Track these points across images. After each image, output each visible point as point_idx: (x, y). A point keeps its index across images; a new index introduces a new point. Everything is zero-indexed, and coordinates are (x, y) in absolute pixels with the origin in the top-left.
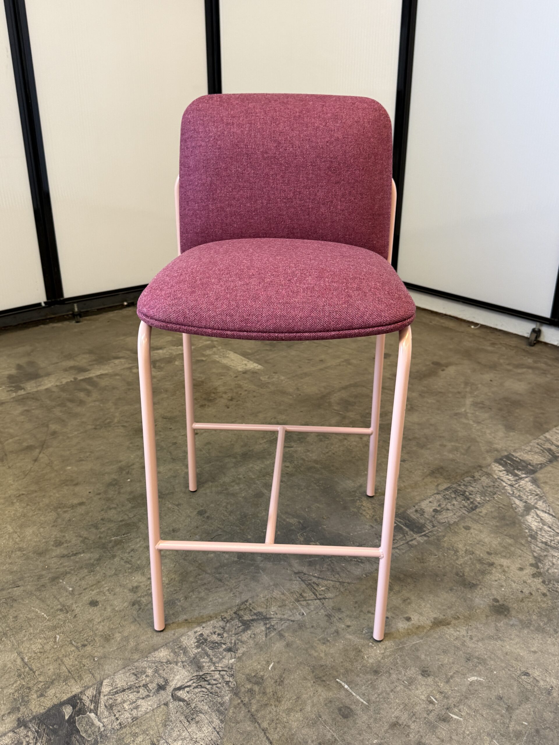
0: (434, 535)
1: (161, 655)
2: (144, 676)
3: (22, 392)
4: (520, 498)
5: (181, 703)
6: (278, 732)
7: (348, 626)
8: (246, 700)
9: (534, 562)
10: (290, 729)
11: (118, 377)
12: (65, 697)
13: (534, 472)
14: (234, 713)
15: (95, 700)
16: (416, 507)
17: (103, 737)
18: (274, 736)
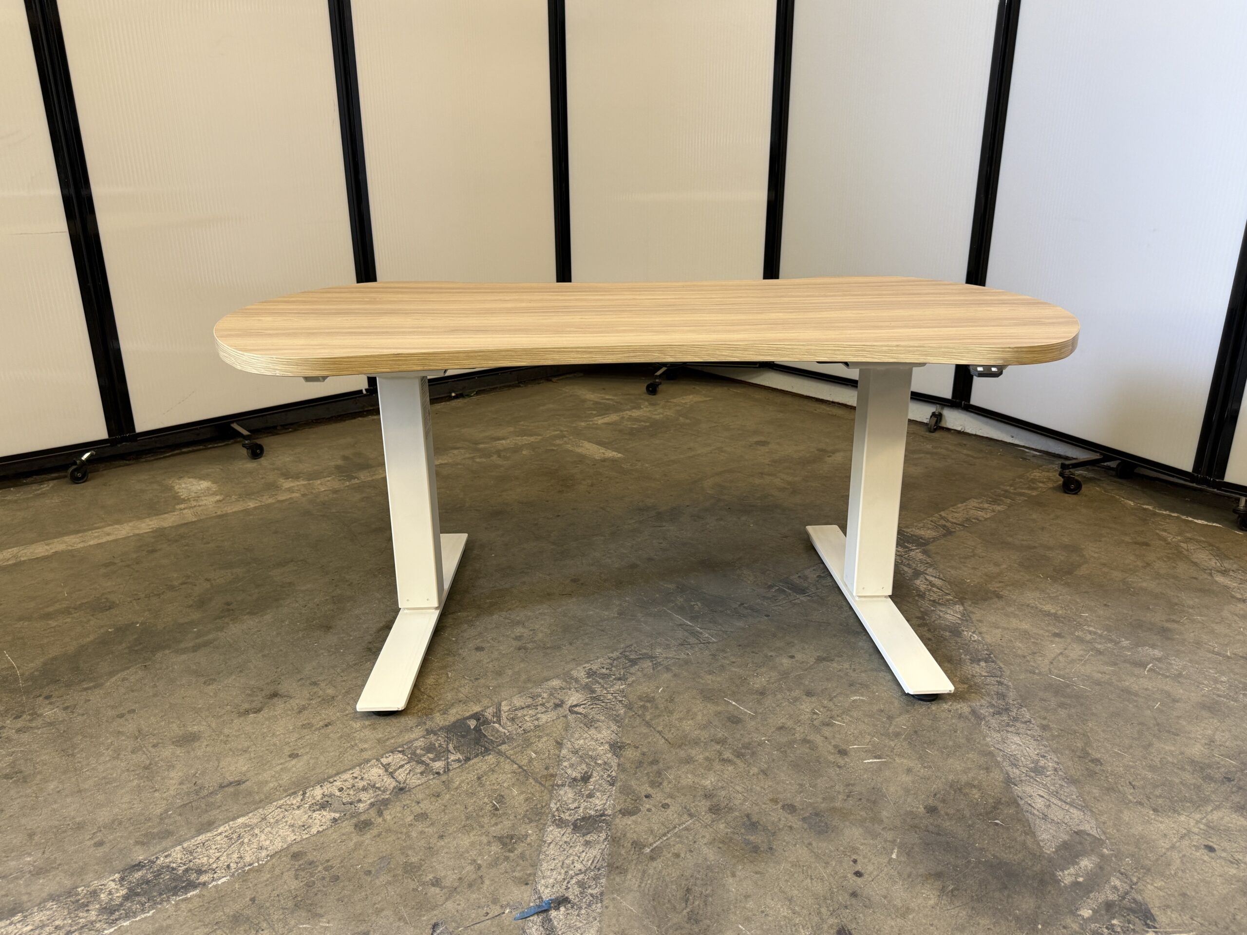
0: (818, 596)
1: (554, 683)
2: (540, 699)
3: (356, 481)
4: (909, 566)
5: (579, 716)
6: (672, 733)
7: (734, 662)
8: (640, 712)
9: (920, 615)
10: (683, 731)
11: (460, 467)
12: (468, 714)
13: (925, 544)
14: (629, 721)
15: (498, 715)
16: (799, 574)
17: (509, 739)
18: (669, 736)
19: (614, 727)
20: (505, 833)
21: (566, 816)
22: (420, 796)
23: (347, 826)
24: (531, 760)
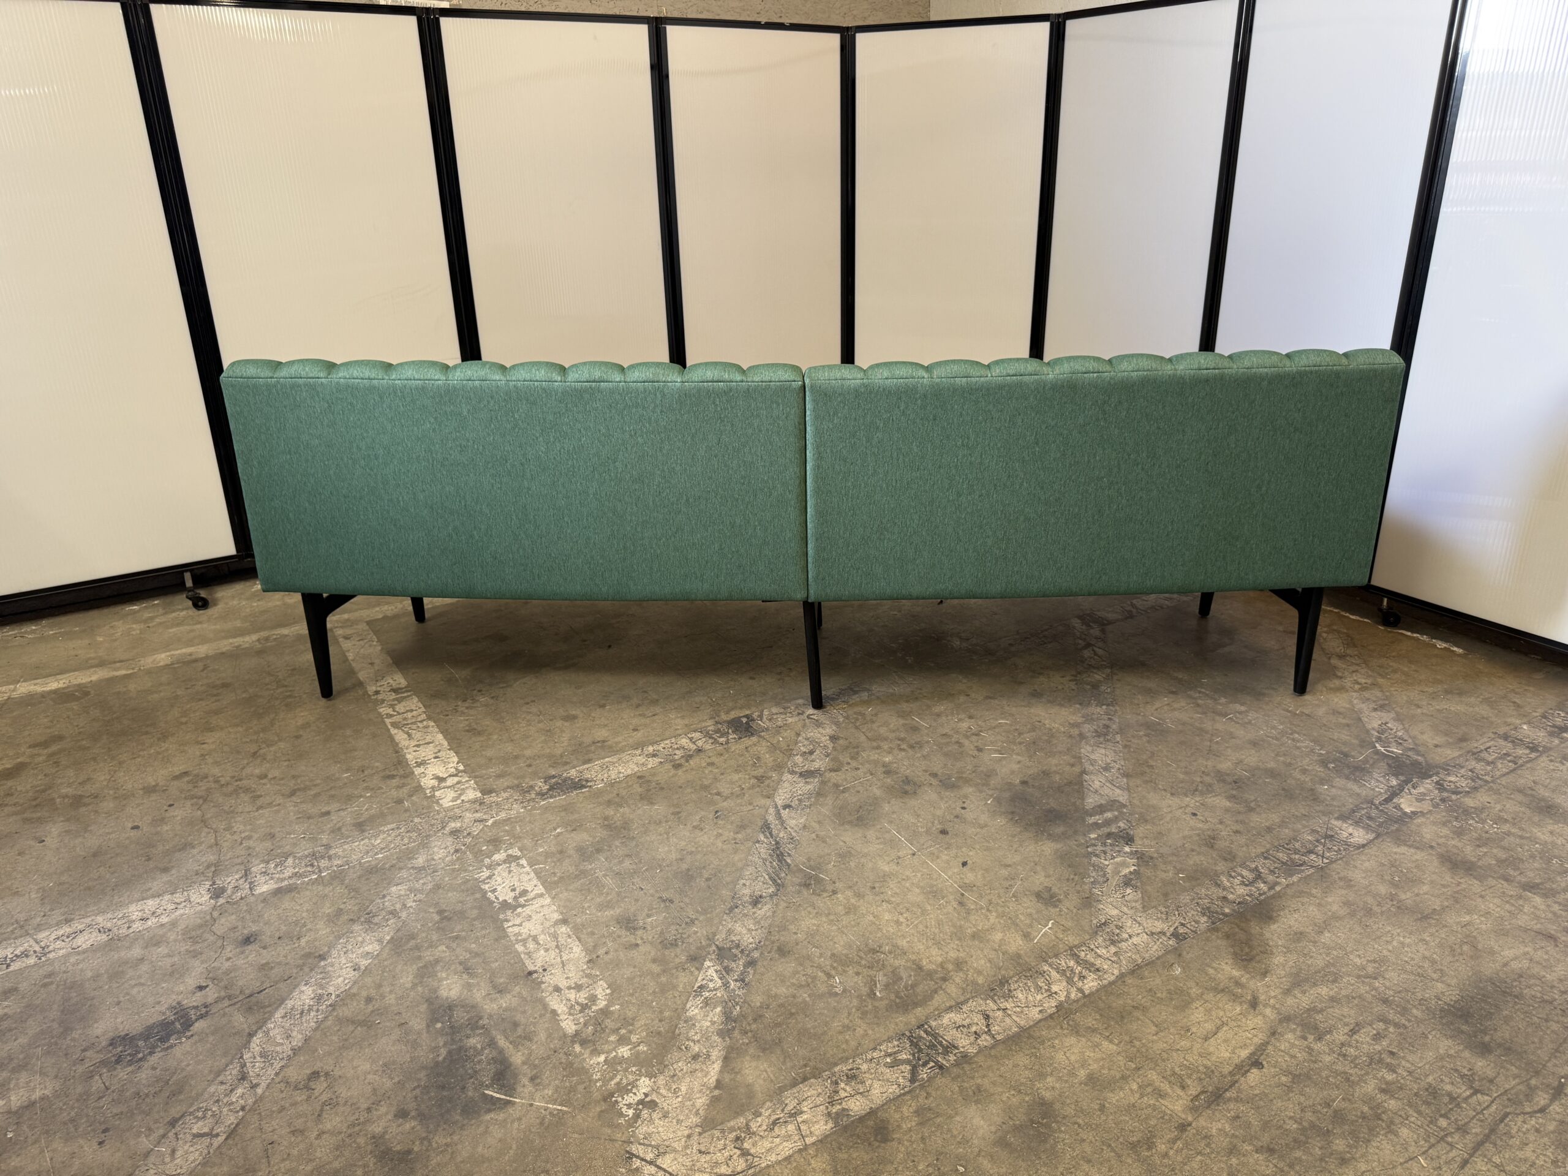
1: (799, 701)
2: (789, 709)
5: (813, 720)
6: (872, 733)
7: (925, 696)
8: (853, 721)
10: (879, 733)
12: (742, 715)
13: (1106, 625)
14: (845, 725)
17: (767, 729)
18: (869, 735)
19: (834, 728)
20: (759, 775)
21: (797, 770)
22: (711, 754)
23: (668, 766)
24: (779, 741)
